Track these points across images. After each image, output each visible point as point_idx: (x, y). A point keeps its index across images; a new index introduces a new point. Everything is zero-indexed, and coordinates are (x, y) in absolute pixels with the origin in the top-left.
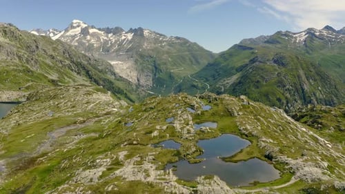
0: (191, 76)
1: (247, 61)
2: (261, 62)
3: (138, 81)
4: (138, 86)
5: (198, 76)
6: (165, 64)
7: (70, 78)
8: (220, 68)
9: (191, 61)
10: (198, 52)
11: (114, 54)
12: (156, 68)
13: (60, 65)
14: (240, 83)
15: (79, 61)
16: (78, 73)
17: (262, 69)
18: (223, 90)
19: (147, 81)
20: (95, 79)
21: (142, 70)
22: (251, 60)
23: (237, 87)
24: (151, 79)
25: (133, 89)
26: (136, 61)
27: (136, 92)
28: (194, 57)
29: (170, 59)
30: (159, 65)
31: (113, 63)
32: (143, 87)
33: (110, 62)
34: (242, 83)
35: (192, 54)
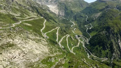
0: (80, 12)
1: (104, 7)
2: (111, 8)
3: (59, 13)
4: (59, 15)
5: (83, 12)
6: (69, 7)
7: (27, 14)
8: (92, 9)
9: (80, 6)
10: (82, 2)
11: (50, 3)
12: (66, 8)
13: (24, 8)
14: (102, 16)
15: (34, 6)
16: (33, 12)
17: (112, 11)
18: (94, 19)
19: (62, 14)
20: (40, 14)
21: (60, 9)
22: (106, 7)
23: (101, 19)
24: (64, 13)
25: (57, 17)
26: (58, 6)
27: (58, 18)
28: (80, 4)
29: (71, 5)
30: (67, 7)
31: (49, 6)
32: (61, 16)
33: (48, 6)
34: (103, 17)
35: (80, 3)
